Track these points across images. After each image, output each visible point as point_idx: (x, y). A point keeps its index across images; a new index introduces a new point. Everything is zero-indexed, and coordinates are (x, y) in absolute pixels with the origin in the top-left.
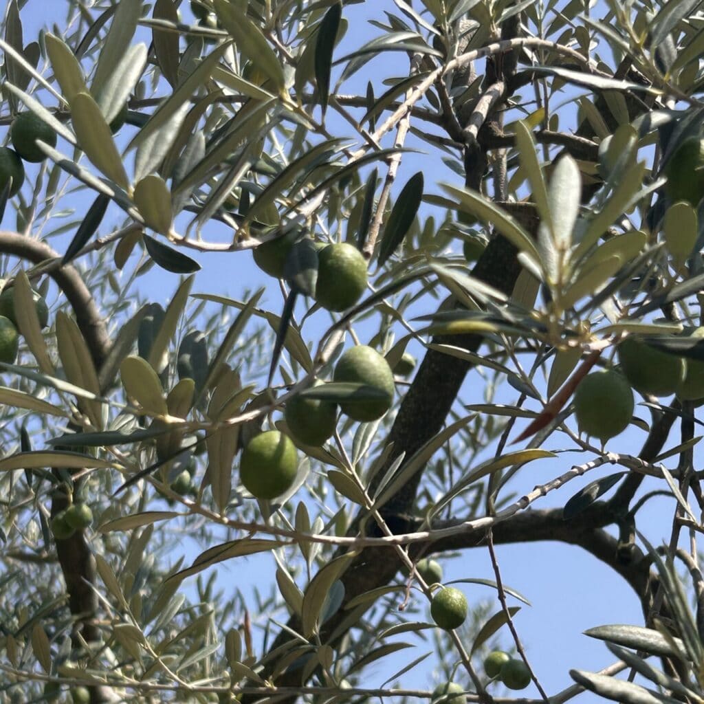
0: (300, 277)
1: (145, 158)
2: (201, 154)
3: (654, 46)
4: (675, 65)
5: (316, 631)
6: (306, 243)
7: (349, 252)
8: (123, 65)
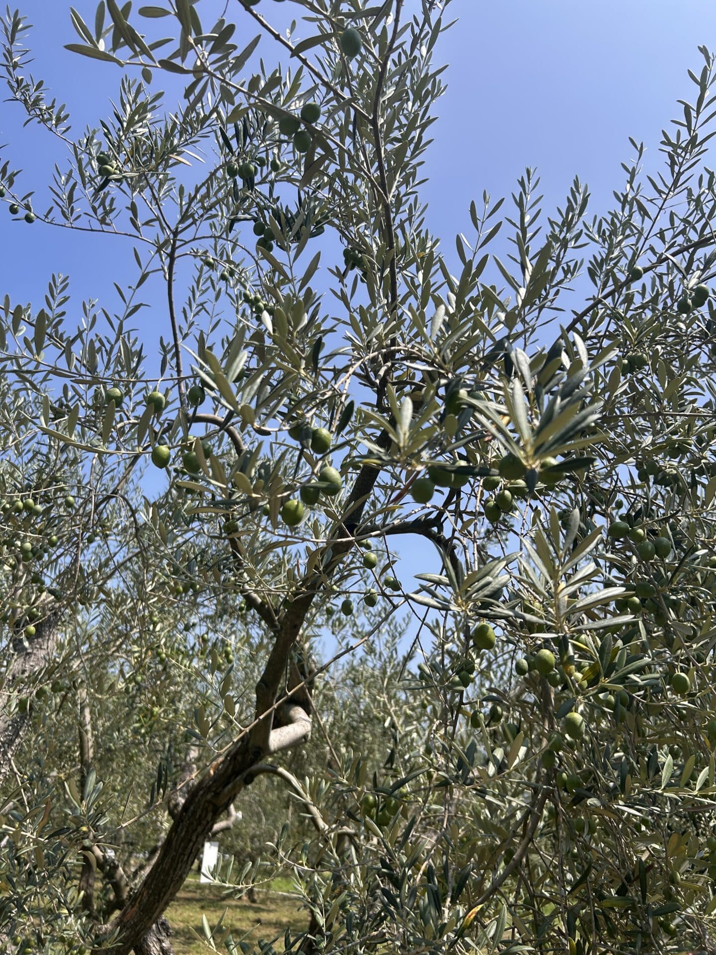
0: (305, 442)
1: (245, 396)
2: (267, 395)
3: (442, 354)
4: (450, 361)
5: (321, 569)
6: (308, 428)
7: (325, 432)
8: (238, 359)
